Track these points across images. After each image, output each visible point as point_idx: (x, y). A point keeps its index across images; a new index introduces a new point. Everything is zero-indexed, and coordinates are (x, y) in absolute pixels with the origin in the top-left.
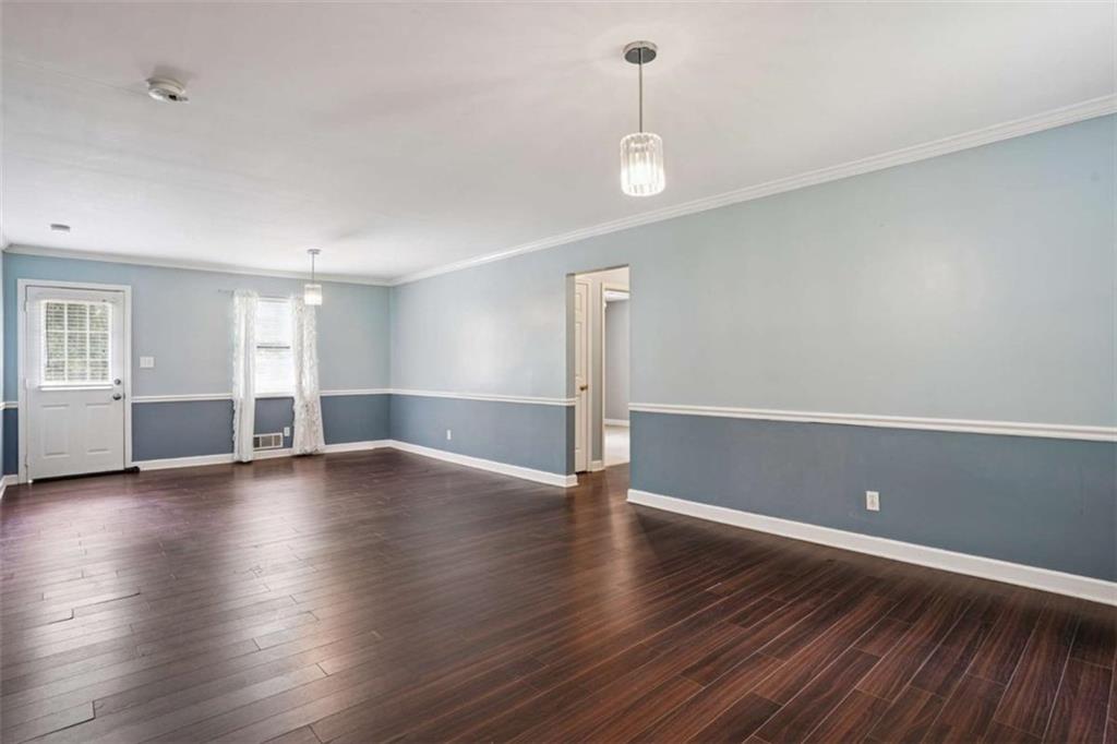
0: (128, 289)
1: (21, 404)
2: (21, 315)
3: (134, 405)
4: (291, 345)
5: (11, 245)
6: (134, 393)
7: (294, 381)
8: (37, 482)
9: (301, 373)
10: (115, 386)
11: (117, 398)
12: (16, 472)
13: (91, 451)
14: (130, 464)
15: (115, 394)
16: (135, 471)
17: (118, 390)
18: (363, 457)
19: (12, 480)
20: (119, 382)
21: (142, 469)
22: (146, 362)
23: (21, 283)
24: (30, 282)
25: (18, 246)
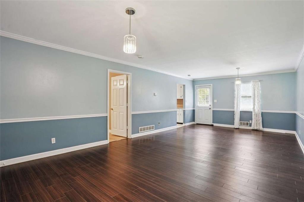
0: (212, 85)
1: (195, 109)
2: (195, 92)
3: (213, 111)
4: (252, 96)
5: (194, 79)
6: (213, 108)
7: (252, 107)
8: (197, 124)
9: (254, 104)
10: (210, 106)
11: (210, 109)
12: (194, 121)
13: (206, 120)
14: (212, 124)
15: (209, 108)
16: (212, 125)
17: (210, 107)
18: (275, 134)
19: (193, 123)
20: (210, 105)
21: (214, 125)
22: (215, 101)
23: (196, 86)
24: (197, 86)
25: (195, 79)
